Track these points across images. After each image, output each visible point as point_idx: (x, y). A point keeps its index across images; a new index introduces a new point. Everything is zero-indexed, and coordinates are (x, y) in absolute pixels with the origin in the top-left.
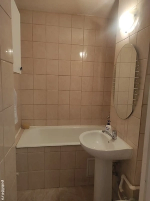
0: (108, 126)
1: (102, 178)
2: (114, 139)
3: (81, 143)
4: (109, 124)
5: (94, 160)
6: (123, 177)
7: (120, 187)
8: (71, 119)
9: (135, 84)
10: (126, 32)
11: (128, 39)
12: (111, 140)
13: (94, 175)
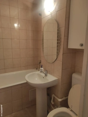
0: (41, 68)
1: (40, 99)
2: (46, 75)
3: (27, 81)
4: (42, 67)
5: (36, 89)
6: (53, 95)
7: (52, 102)
8: (14, 68)
9: (57, 42)
10: (49, 11)
11: (50, 16)
12: (45, 76)
13: (36, 98)
